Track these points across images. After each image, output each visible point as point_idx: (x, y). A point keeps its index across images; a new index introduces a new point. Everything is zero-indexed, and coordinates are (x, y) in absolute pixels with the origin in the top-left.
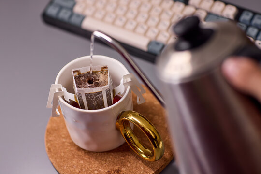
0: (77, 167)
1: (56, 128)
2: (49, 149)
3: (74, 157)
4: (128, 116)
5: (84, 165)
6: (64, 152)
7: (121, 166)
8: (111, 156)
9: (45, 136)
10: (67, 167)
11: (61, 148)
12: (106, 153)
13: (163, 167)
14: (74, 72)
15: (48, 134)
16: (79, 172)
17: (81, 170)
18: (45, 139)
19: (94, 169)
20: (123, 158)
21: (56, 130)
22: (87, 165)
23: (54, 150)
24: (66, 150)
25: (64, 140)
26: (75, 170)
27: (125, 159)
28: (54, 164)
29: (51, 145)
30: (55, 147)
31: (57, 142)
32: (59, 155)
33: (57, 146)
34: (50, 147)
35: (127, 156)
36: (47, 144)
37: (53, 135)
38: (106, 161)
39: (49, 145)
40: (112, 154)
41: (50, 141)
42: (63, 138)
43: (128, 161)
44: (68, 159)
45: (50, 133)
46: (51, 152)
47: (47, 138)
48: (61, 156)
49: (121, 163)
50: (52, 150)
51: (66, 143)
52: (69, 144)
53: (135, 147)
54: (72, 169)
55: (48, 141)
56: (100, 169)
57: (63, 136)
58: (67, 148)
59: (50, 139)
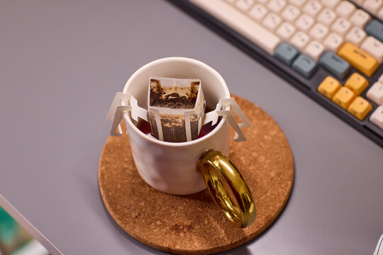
0: (134, 210)
1: (119, 145)
2: (103, 175)
3: (134, 194)
4: (214, 160)
5: (144, 209)
6: (121, 184)
7: (195, 221)
8: (185, 204)
9: (102, 154)
10: (120, 206)
11: (119, 176)
12: (178, 198)
13: (253, 236)
14: (152, 80)
15: (106, 151)
16: (136, 217)
17: (139, 215)
18: (101, 159)
19: (157, 217)
20: (201, 210)
21: (118, 148)
22: (148, 209)
23: (108, 177)
24: (125, 181)
25: (126, 166)
26: (130, 214)
27: (203, 211)
28: (104, 198)
29: (107, 169)
30: (111, 173)
31: (115, 167)
32: (114, 187)
33: (114, 173)
34: (104, 172)
35: (207, 208)
36: (101, 166)
37: (113, 156)
38: (176, 210)
39: (103, 168)
40: (187, 200)
41: (107, 162)
42: (126, 162)
43: (206, 216)
44: (125, 195)
45: (109, 151)
46: (104, 179)
47: (103, 157)
48: (117, 189)
49: (197, 218)
50: (106, 177)
51: (128, 171)
52: (131, 173)
53: (219, 199)
54: (126, 211)
55: (105, 163)
56: (165, 220)
57: (126, 159)
58: (127, 179)
59: (107, 159)
